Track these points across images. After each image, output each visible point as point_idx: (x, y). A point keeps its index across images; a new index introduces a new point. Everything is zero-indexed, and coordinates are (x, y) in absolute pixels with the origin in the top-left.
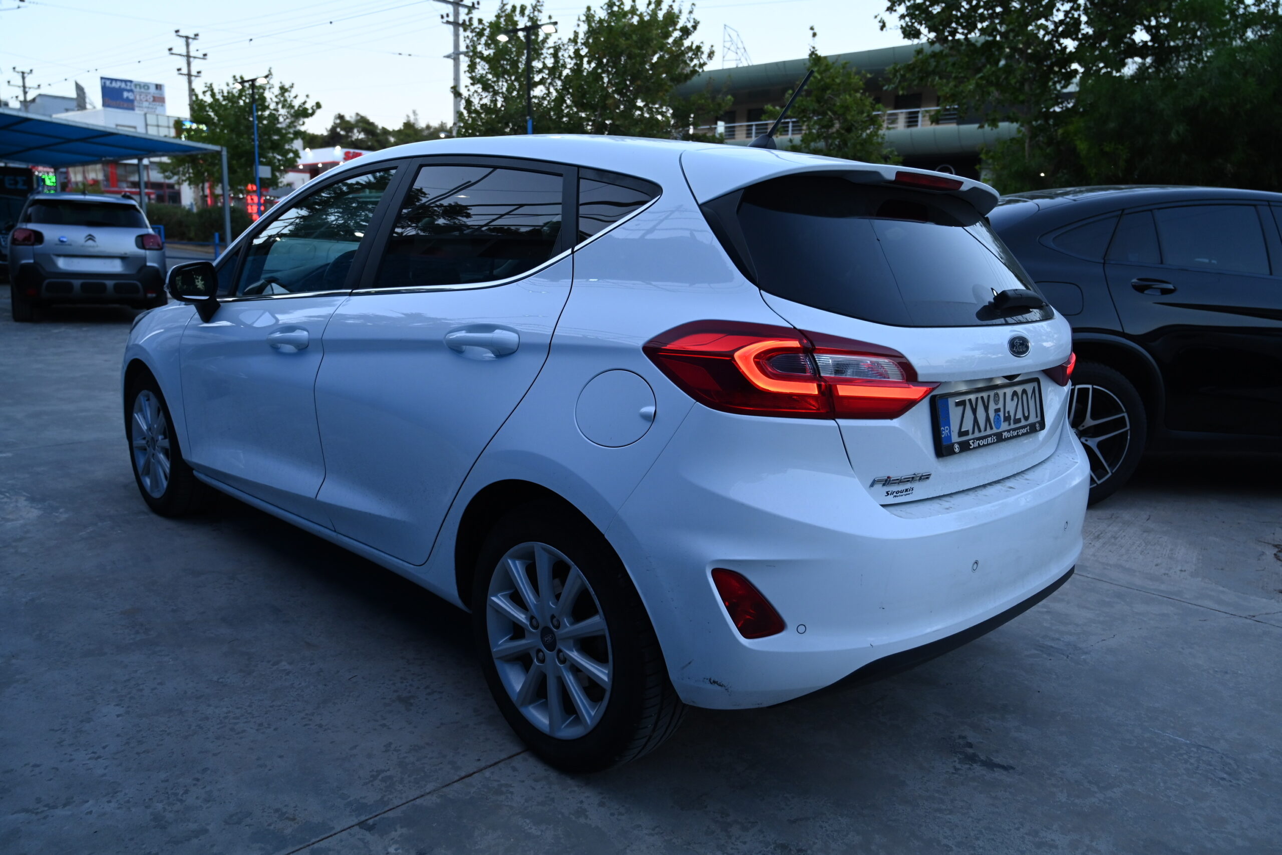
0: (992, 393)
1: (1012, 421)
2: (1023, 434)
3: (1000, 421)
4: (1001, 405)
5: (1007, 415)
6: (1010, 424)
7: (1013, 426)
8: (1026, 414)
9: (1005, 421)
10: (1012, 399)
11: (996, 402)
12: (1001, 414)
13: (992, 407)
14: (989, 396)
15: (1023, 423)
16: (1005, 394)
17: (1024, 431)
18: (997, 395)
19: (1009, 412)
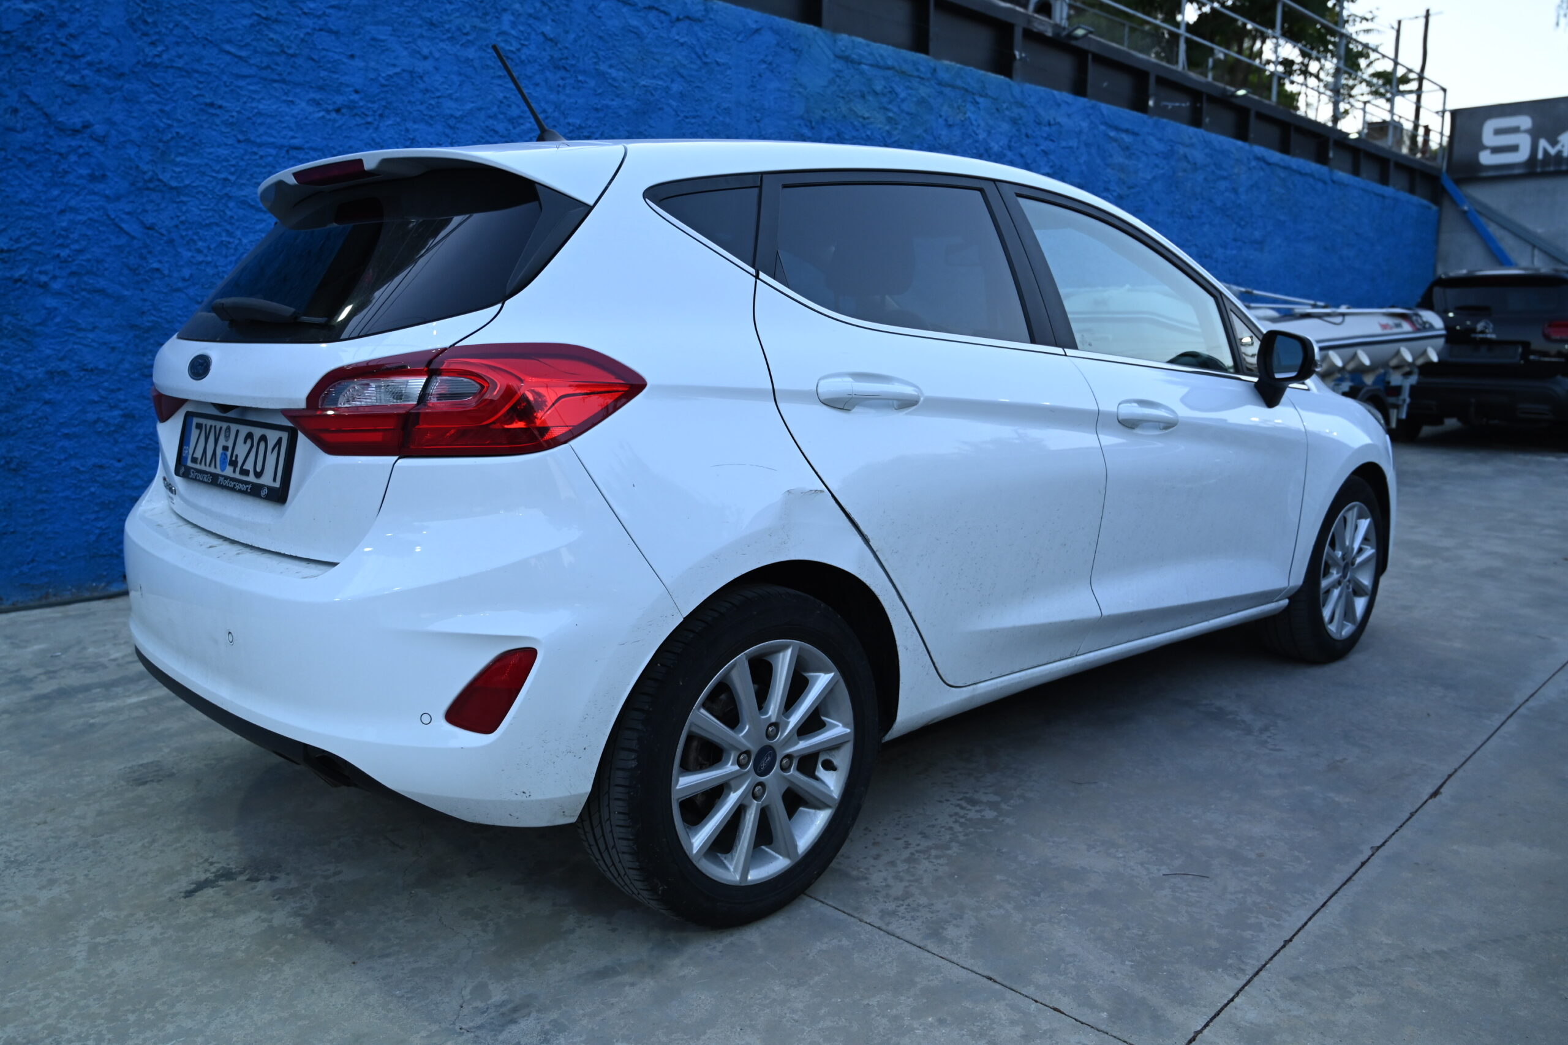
0: (225, 425)
1: (238, 470)
2: (240, 491)
3: (226, 462)
4: (230, 444)
5: (234, 459)
6: (234, 471)
7: (237, 476)
8: (258, 470)
9: (230, 464)
10: (245, 442)
11: (227, 437)
12: (229, 453)
13: (222, 442)
14: (221, 428)
15: (251, 478)
16: (238, 432)
17: (244, 487)
18: (229, 428)
19: (237, 456)
